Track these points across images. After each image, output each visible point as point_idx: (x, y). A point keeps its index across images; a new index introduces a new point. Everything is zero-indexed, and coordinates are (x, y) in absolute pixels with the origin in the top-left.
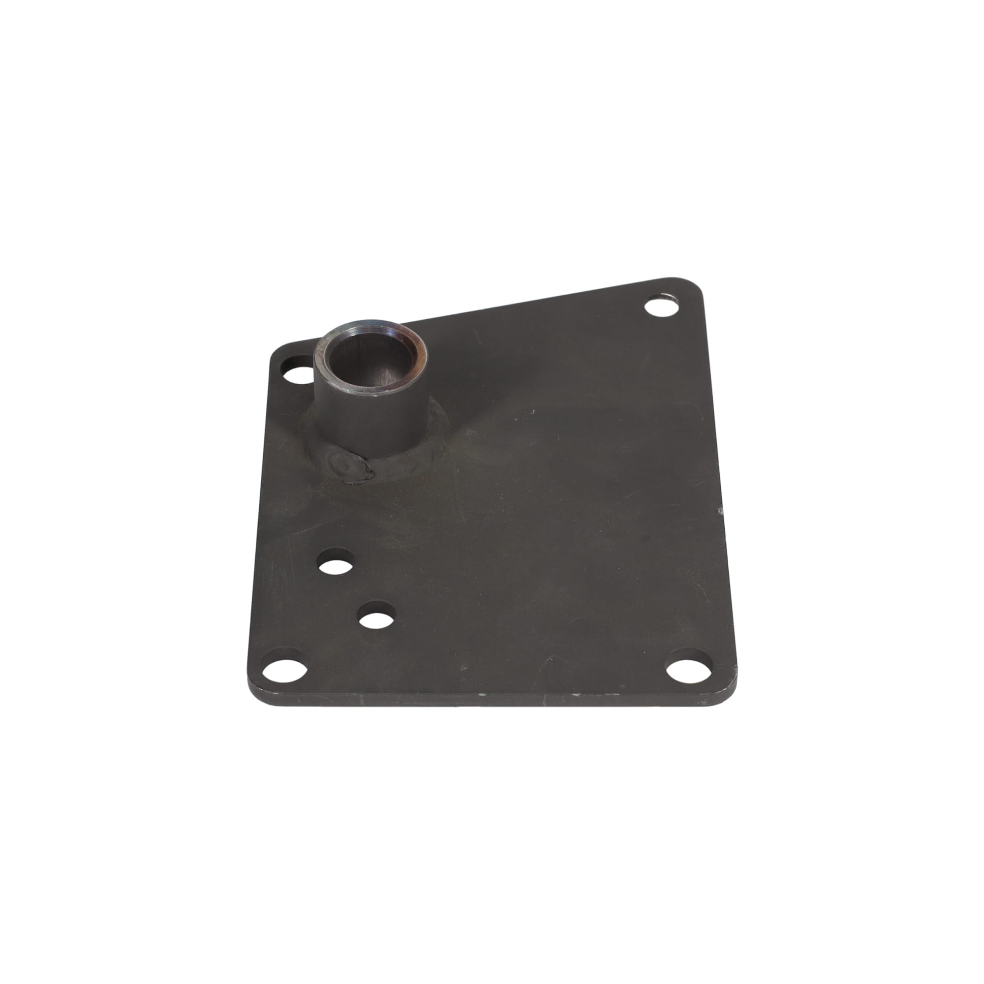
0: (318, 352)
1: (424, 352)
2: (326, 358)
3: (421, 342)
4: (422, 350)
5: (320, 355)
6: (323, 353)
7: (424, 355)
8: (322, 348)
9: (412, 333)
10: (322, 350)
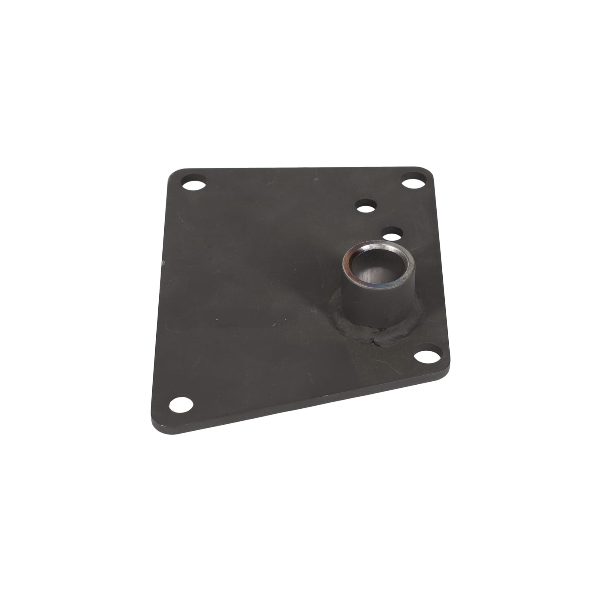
0: (412, 265)
1: (344, 267)
2: (407, 262)
3: (347, 273)
4: (346, 268)
5: (411, 263)
6: (409, 266)
7: (345, 265)
8: (410, 268)
9: (353, 279)
10: (410, 267)
